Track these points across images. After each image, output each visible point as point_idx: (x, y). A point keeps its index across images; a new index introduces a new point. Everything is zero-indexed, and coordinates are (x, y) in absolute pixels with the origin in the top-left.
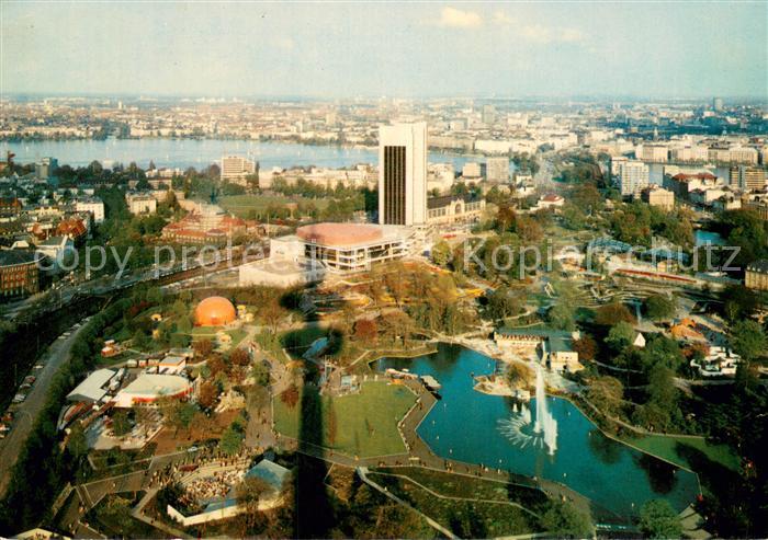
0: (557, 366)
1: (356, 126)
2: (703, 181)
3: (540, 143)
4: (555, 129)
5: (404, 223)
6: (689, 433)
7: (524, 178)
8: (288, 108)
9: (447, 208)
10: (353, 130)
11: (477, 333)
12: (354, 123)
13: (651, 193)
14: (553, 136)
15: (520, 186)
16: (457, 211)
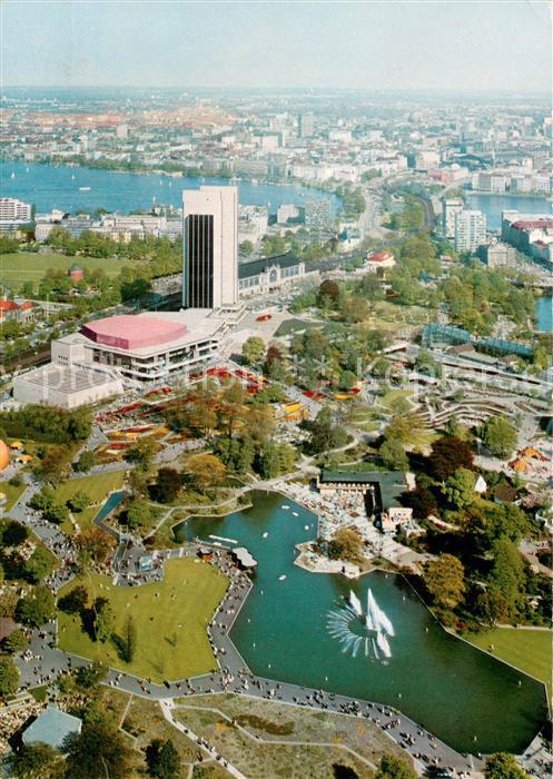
0: (388, 525)
1: (152, 141)
2: (545, 229)
3: (366, 168)
4: (381, 148)
5: (211, 307)
6: (535, 624)
7: (347, 225)
8: (71, 111)
9: (261, 276)
10: (148, 149)
11: (297, 474)
12: (151, 136)
13: (489, 251)
14: (379, 159)
15: (343, 237)
16: (273, 279)
